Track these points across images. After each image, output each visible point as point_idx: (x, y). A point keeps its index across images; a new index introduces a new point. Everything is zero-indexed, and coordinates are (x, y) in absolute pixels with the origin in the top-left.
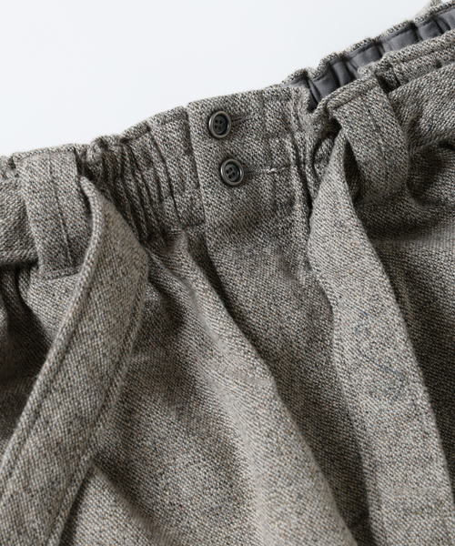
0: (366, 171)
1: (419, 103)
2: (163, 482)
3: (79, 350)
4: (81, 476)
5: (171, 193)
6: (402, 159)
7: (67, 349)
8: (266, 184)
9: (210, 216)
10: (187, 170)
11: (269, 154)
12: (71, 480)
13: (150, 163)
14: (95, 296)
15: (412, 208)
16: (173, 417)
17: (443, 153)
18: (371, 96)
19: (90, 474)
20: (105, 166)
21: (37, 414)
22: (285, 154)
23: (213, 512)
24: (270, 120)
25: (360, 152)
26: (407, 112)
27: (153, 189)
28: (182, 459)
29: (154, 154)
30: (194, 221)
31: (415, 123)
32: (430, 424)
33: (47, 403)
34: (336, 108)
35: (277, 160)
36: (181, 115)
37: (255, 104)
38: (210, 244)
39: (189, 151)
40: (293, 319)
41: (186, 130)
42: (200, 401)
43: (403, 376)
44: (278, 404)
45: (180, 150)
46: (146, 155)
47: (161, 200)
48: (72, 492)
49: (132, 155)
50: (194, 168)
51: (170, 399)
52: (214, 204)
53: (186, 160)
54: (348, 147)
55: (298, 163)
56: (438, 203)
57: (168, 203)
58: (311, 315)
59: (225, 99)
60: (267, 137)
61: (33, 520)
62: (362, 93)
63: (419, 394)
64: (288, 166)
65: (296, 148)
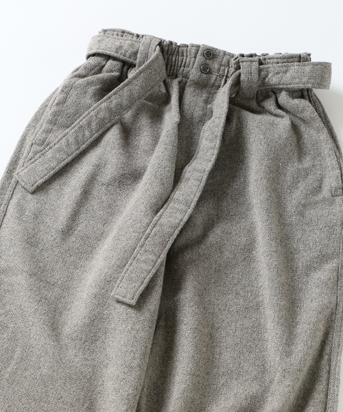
0: (242, 83)
1: (268, 73)
2: (137, 138)
3: (130, 87)
4: (113, 122)
5: (184, 67)
6: (255, 86)
7: (127, 85)
8: (214, 77)
9: (191, 77)
10: (192, 62)
11: (219, 70)
12: (110, 122)
13: (183, 56)
14: (142, 75)
15: (254, 104)
16: (149, 121)
17: (271, 93)
18: (254, 63)
19: (116, 123)
20: (168, 49)
21: (109, 98)
22: (224, 72)
23: (146, 151)
24: (225, 60)
25: (242, 77)
26: (263, 73)
27: (180, 63)
28: (145, 133)
29: (185, 54)
30: (186, 76)
31: (264, 79)
32: (216, 152)
33: (113, 96)
34: (242, 62)
35: (221, 72)
36: (198, 47)
37: (222, 54)
38: (188, 84)
39: (195, 57)
40: (198, 113)
41: (198, 51)
42: (161, 123)
43: (216, 137)
44: (176, 125)
45: (193, 55)
46: (183, 53)
47: (181, 67)
48: (109, 125)
49: (178, 50)
50: (194, 62)
51: (151, 118)
52: (194, 73)
53: (193, 59)
54: (240, 75)
55: (227, 77)
56: (263, 108)
57: (182, 68)
58: (205, 115)
59: (213, 48)
60: (221, 65)
61: (94, 125)
62: (252, 62)
63: (218, 143)
64: (223, 76)
65: (228, 72)
